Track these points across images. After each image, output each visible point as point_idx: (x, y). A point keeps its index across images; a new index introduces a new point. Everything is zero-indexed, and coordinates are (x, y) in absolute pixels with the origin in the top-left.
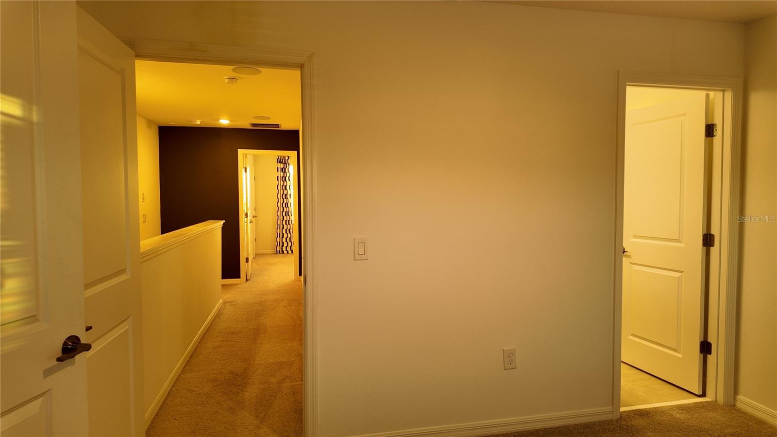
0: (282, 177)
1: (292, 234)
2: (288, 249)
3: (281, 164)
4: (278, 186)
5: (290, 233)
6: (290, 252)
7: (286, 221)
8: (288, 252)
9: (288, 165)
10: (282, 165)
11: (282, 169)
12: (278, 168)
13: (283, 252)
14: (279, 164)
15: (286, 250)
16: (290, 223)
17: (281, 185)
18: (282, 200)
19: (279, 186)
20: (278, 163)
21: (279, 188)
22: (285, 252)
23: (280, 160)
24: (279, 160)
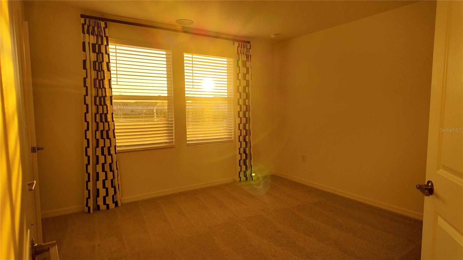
0: (94, 63)
1: (116, 172)
2: (109, 201)
3: (92, 37)
4: (85, 79)
5: (111, 170)
6: (112, 206)
7: (102, 148)
8: (108, 206)
9: (105, 39)
10: (93, 39)
11: (94, 45)
12: (84, 43)
13: (98, 208)
14: (87, 35)
15: (105, 203)
16: (112, 152)
17: (93, 77)
18: (94, 107)
19: (88, 81)
20: (84, 32)
21: (88, 84)
22: (103, 207)
23: (88, 27)
24: (86, 27)
